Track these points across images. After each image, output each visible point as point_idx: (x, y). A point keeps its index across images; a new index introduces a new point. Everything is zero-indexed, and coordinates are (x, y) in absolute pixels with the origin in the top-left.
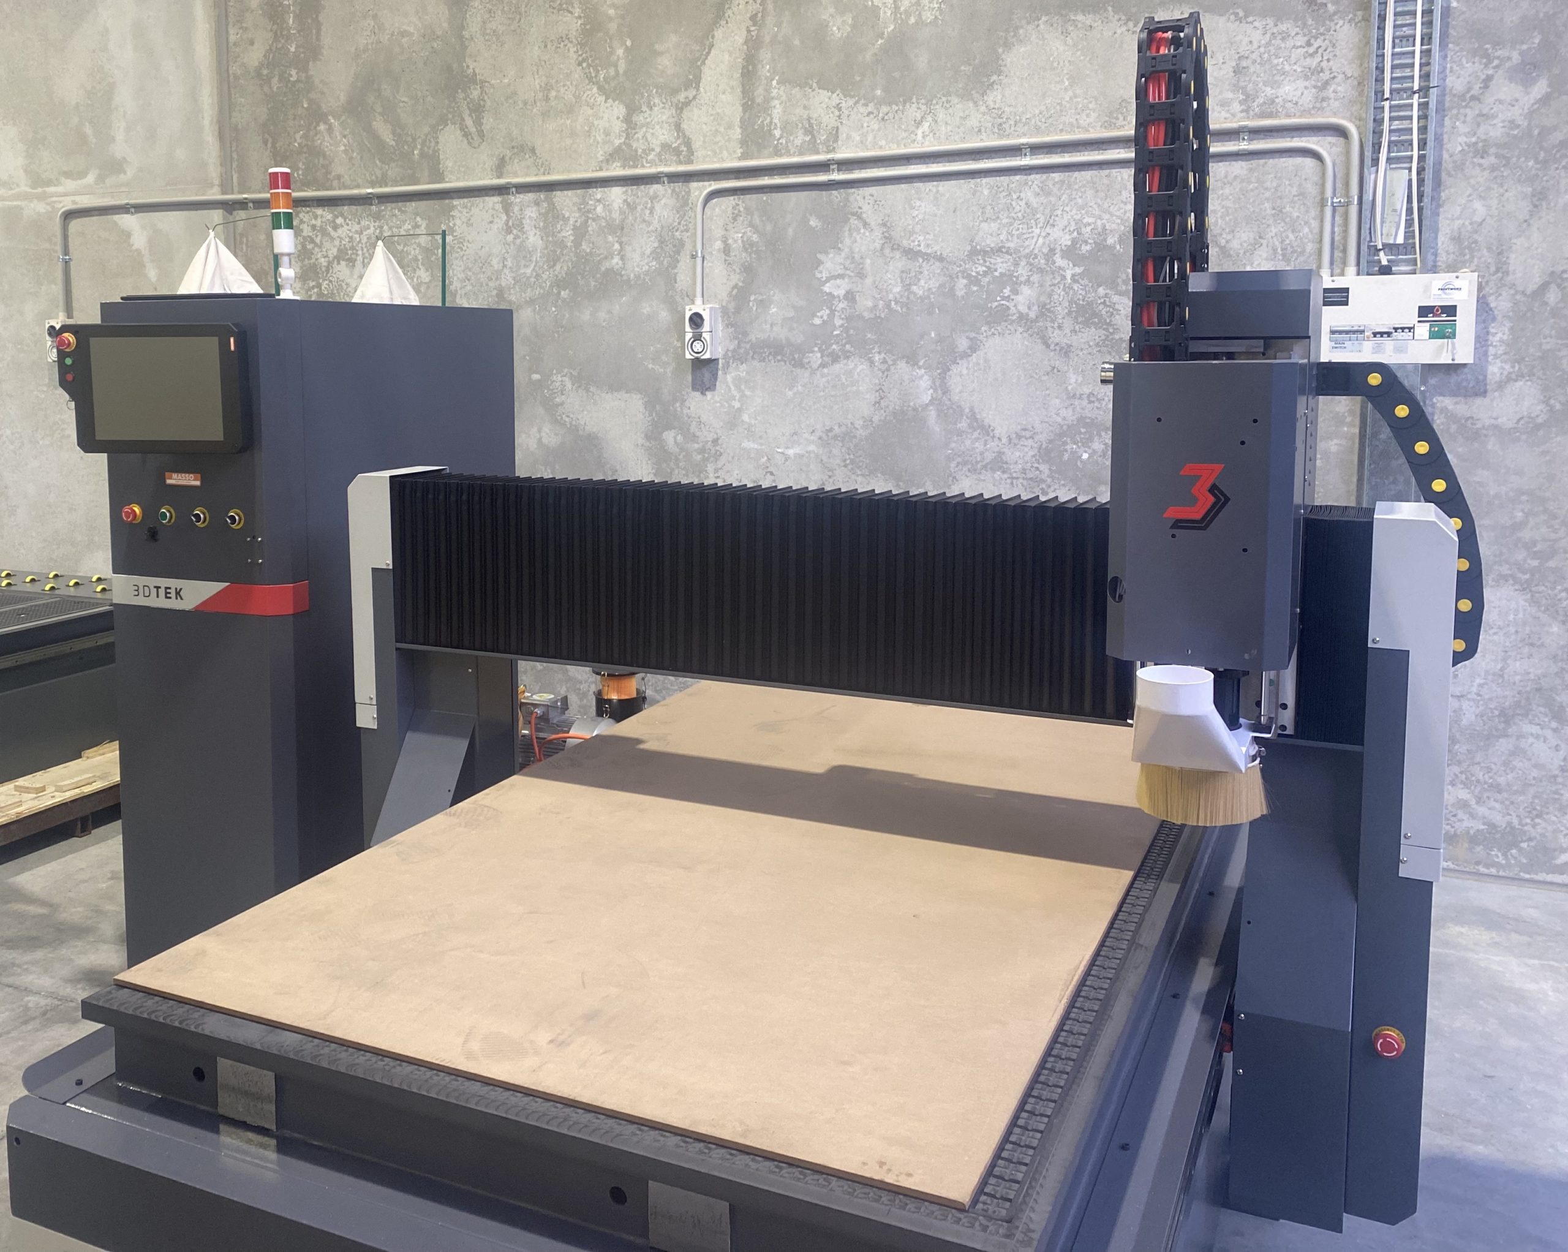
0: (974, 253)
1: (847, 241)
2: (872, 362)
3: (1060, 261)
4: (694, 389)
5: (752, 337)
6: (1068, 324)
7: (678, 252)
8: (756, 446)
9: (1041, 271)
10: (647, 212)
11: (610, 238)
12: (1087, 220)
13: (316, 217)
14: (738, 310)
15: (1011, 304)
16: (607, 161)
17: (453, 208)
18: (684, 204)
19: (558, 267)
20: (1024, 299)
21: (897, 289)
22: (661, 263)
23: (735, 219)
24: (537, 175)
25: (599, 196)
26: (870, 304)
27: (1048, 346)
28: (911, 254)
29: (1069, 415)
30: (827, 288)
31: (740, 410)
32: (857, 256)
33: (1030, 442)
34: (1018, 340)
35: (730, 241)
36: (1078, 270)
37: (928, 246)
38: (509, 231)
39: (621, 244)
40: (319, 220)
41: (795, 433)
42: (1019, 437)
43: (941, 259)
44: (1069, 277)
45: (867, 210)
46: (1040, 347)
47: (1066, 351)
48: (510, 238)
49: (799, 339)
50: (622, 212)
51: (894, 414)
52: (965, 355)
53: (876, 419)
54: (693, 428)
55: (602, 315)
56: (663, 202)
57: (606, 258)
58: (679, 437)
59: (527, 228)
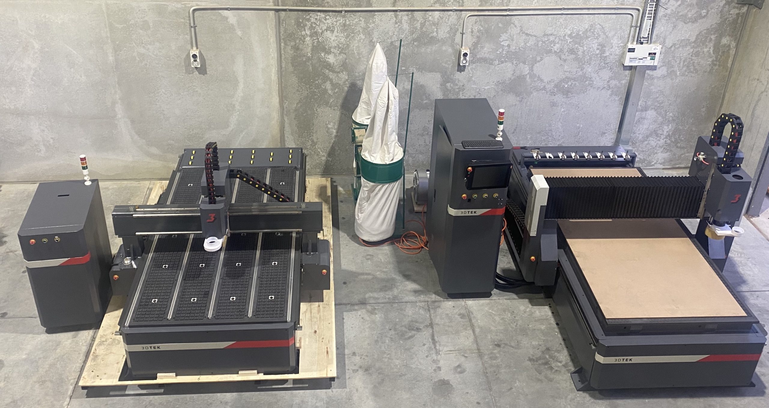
0: (545, 35)
1: (510, 31)
2: (513, 63)
3: (567, 38)
4: (458, 71)
5: (478, 57)
6: (567, 54)
7: (456, 32)
8: (476, 86)
9: (562, 40)
10: (447, 20)
11: (433, 27)
12: (575, 27)
13: (317, 16)
14: (474, 49)
15: (553, 49)
16: (434, 3)
17: (375, 15)
18: (459, 18)
19: (414, 35)
20: (556, 47)
21: (522, 44)
22: (450, 35)
23: (476, 23)
24: (408, 6)
25: (430, 14)
26: (514, 48)
27: (561, 59)
28: (527, 34)
29: (564, 77)
30: (502, 43)
31: (472, 77)
32: (512, 35)
33: (553, 83)
34: (554, 57)
35: (474, 29)
36: (571, 40)
37: (533, 33)
38: (396, 23)
39: (437, 29)
40: (319, 17)
41: (488, 83)
42: (550, 82)
43: (535, 36)
44: (569, 42)
45: (516, 22)
46: (559, 59)
47: (565, 61)
48: (397, 26)
49: (492, 57)
50: (438, 19)
51: (517, 77)
52: (539, 61)
53: (512, 78)
54: (456, 82)
55: (429, 50)
56: (452, 17)
57: (431, 33)
58: (452, 85)
59: (403, 23)
